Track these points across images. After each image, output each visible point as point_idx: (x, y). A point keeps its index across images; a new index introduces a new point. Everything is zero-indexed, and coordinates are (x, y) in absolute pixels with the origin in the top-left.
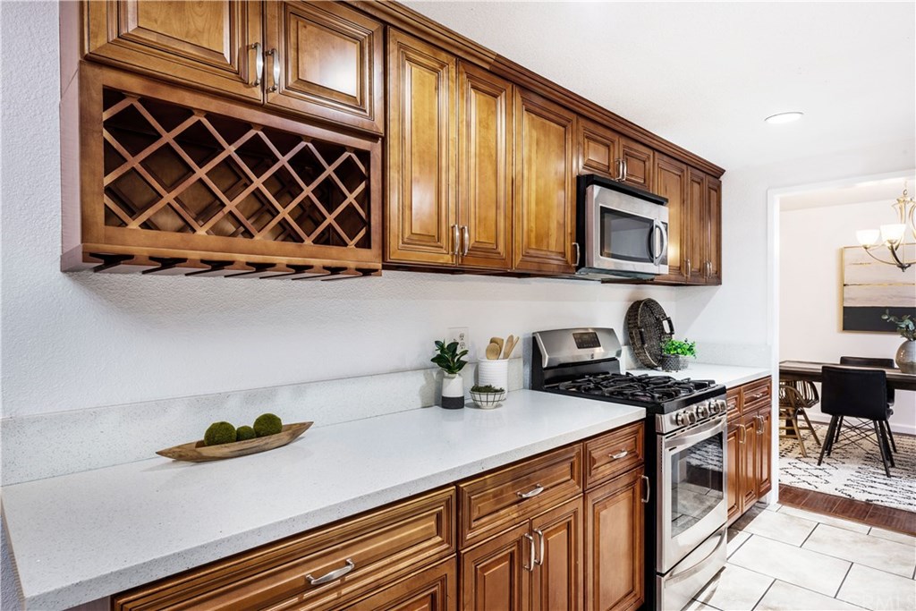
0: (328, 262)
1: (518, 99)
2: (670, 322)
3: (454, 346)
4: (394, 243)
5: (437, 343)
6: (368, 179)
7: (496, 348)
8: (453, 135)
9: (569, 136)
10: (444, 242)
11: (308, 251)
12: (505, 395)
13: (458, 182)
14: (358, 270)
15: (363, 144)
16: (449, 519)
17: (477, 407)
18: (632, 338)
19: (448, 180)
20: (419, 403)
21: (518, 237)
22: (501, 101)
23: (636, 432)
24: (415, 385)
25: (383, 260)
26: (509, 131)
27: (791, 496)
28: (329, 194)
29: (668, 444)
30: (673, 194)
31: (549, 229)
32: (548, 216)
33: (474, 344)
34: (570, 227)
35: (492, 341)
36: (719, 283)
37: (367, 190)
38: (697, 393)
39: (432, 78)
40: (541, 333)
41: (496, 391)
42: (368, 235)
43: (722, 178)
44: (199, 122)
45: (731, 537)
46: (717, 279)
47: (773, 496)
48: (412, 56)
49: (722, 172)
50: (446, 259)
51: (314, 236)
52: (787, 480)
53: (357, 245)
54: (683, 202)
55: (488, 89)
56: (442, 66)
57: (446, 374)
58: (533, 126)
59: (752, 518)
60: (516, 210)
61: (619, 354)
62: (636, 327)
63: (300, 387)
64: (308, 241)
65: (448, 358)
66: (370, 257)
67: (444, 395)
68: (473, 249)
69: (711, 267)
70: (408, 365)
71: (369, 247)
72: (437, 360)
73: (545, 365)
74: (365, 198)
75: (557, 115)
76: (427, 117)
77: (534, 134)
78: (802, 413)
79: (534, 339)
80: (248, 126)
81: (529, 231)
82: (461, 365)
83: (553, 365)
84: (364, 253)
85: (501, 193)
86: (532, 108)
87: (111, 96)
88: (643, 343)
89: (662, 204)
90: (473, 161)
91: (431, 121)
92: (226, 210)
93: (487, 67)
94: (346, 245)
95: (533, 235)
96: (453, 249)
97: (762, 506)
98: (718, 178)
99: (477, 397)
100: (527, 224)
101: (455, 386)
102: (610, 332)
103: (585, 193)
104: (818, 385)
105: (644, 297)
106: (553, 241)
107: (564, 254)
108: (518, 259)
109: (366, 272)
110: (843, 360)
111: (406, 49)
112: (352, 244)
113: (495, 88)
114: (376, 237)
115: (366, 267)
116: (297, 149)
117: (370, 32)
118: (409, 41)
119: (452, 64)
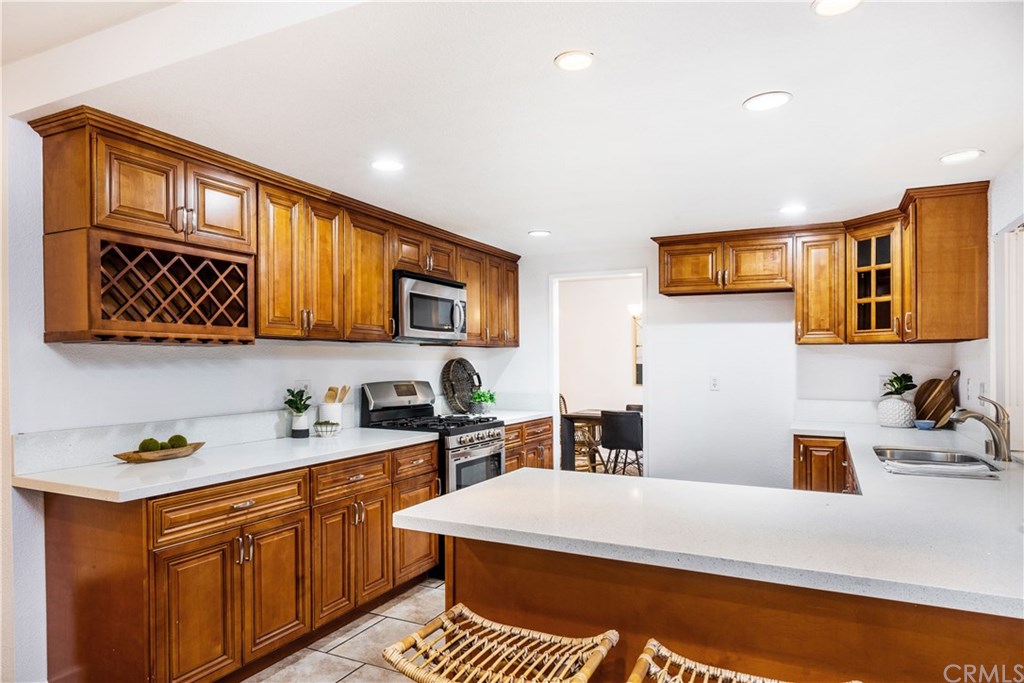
0: (222, 337)
1: (347, 220)
2: (479, 377)
3: (301, 393)
4: (263, 324)
5: (288, 390)
6: (246, 281)
7: (333, 394)
9: (386, 242)
10: (296, 321)
11: (209, 330)
12: (339, 428)
13: (305, 281)
14: (240, 341)
15: (243, 260)
16: (306, 487)
17: (319, 436)
18: (446, 389)
19: (298, 280)
20: (274, 435)
21: (348, 317)
22: (336, 222)
23: (432, 448)
24: (272, 423)
25: (256, 333)
26: (341, 243)
28: (221, 293)
29: (453, 456)
31: (371, 309)
32: (371, 300)
33: (316, 392)
34: (388, 306)
35: (330, 389)
36: (518, 345)
37: (245, 289)
39: (286, 212)
40: (368, 384)
41: (333, 424)
42: (246, 318)
43: (519, 262)
44: (147, 255)
46: (515, 343)
48: (276, 200)
49: (519, 258)
50: (298, 333)
51: (212, 320)
53: (239, 325)
54: (482, 284)
55: (326, 215)
56: (294, 204)
57: (295, 413)
58: (359, 236)
60: (348, 297)
61: (433, 402)
62: (449, 380)
63: (191, 421)
64: (209, 324)
65: (296, 402)
66: (247, 333)
67: (295, 429)
68: (316, 325)
69: (509, 334)
70: (265, 407)
71: (247, 326)
72: (289, 403)
73: (371, 408)
74: (244, 294)
75: (376, 227)
76: (284, 238)
77: (360, 242)
78: (597, 451)
79: (363, 388)
80: (174, 254)
81: (356, 311)
82: (306, 407)
83: (377, 408)
84: (243, 330)
85: (336, 285)
86: (357, 224)
87: (104, 244)
88: (454, 393)
89: (461, 287)
90: (316, 265)
91: (287, 241)
92: (162, 306)
93: (324, 199)
94: (231, 325)
95: (359, 314)
96: (302, 326)
98: (515, 263)
99: (319, 428)
100: (354, 307)
101: (303, 421)
102: (427, 385)
103: (399, 284)
105: (457, 357)
106: (374, 318)
107: (383, 327)
108: (348, 332)
109: (245, 342)
110: (628, 407)
111: (269, 196)
112: (235, 324)
113: (331, 213)
114: (251, 320)
115: (245, 338)
116: (202, 266)
117: (247, 189)
118: (271, 190)
119: (301, 202)
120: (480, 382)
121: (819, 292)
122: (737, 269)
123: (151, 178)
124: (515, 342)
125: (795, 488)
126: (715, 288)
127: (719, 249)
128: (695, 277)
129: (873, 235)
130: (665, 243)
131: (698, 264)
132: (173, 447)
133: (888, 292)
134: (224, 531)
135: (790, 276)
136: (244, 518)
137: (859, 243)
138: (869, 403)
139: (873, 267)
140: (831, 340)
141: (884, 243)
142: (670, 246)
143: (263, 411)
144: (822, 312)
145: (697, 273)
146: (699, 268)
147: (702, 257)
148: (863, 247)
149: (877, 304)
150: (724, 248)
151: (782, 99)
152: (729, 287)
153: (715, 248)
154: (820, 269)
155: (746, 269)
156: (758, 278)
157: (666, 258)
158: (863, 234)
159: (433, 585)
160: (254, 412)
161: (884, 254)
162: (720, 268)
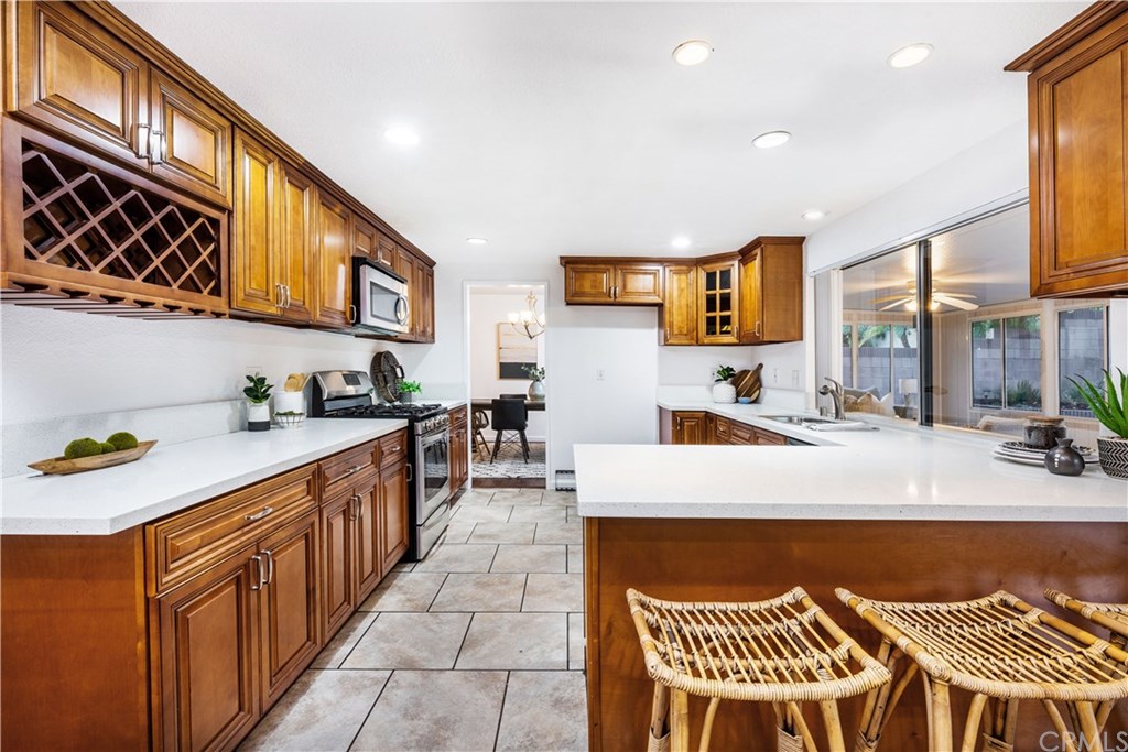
0: (192, 305)
1: (316, 195)
2: (401, 369)
3: (263, 380)
4: (239, 295)
5: (249, 377)
6: (217, 240)
8: (277, 216)
9: (347, 227)
10: (271, 297)
11: (176, 294)
14: (213, 313)
15: (214, 214)
16: (314, 484)
17: (282, 427)
18: (378, 380)
19: (273, 250)
20: (227, 429)
21: (317, 299)
22: (307, 193)
23: (402, 435)
24: (225, 414)
25: (230, 307)
26: (311, 217)
27: (477, 483)
28: (189, 250)
29: (421, 442)
30: (407, 275)
31: (336, 293)
32: (336, 284)
33: (277, 381)
34: (349, 293)
35: (290, 377)
36: (434, 342)
37: (217, 249)
38: (426, 413)
39: (261, 169)
40: (321, 373)
41: (295, 415)
42: (218, 286)
43: (434, 268)
44: (93, 178)
45: (452, 505)
47: (469, 483)
48: (251, 152)
49: (435, 263)
50: (273, 310)
51: (179, 283)
52: (476, 475)
53: (210, 293)
54: (413, 282)
55: (299, 185)
56: (269, 162)
57: (252, 403)
58: (326, 216)
59: (458, 498)
60: (316, 277)
61: (370, 391)
62: (381, 371)
64: (175, 287)
65: (257, 390)
66: (220, 303)
67: (250, 420)
68: (290, 303)
69: (429, 330)
70: (215, 397)
71: (219, 295)
72: (248, 391)
73: (325, 397)
74: (216, 254)
77: (327, 222)
78: (480, 433)
79: (314, 377)
80: (130, 187)
81: (324, 293)
82: (267, 396)
83: (332, 396)
84: (215, 299)
85: (307, 263)
86: (325, 202)
87: (27, 145)
88: (386, 383)
89: (403, 282)
90: (288, 237)
91: (262, 203)
92: (114, 255)
93: (296, 166)
94: (202, 292)
95: (326, 297)
96: (278, 303)
97: (463, 490)
98: (431, 267)
100: (322, 288)
101: (260, 413)
102: (363, 374)
103: (359, 269)
104: (489, 413)
105: (384, 350)
106: (338, 303)
107: (345, 314)
108: (318, 314)
109: (218, 315)
110: (501, 396)
111: (245, 144)
112: (206, 292)
113: (303, 183)
114: (224, 289)
115: (217, 310)
116: (166, 211)
117: (222, 128)
118: (247, 139)
119: (276, 162)
120: (403, 374)
121: (680, 307)
122: (625, 286)
123: (102, 71)
124: (432, 339)
125: (673, 443)
126: (608, 300)
127: (612, 270)
128: (593, 291)
129: (718, 268)
130: (568, 262)
131: (595, 281)
132: (118, 450)
133: (729, 309)
134: (238, 551)
135: (661, 294)
136: (259, 530)
137: (708, 274)
138: (704, 388)
139: (718, 291)
140: (687, 342)
141: (726, 275)
142: (574, 265)
143: (214, 401)
144: (682, 322)
145: (595, 287)
146: (596, 284)
147: (599, 275)
148: (711, 277)
149: (721, 317)
150: (615, 270)
151: (784, 137)
152: (619, 300)
153: (609, 270)
154: (681, 290)
155: (630, 287)
156: (640, 294)
157: (571, 274)
158: (710, 268)
159: (405, 570)
160: (203, 402)
161: (726, 283)
162: (612, 284)
